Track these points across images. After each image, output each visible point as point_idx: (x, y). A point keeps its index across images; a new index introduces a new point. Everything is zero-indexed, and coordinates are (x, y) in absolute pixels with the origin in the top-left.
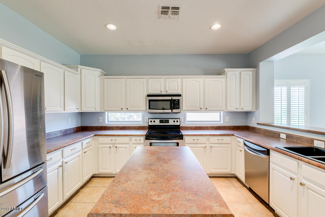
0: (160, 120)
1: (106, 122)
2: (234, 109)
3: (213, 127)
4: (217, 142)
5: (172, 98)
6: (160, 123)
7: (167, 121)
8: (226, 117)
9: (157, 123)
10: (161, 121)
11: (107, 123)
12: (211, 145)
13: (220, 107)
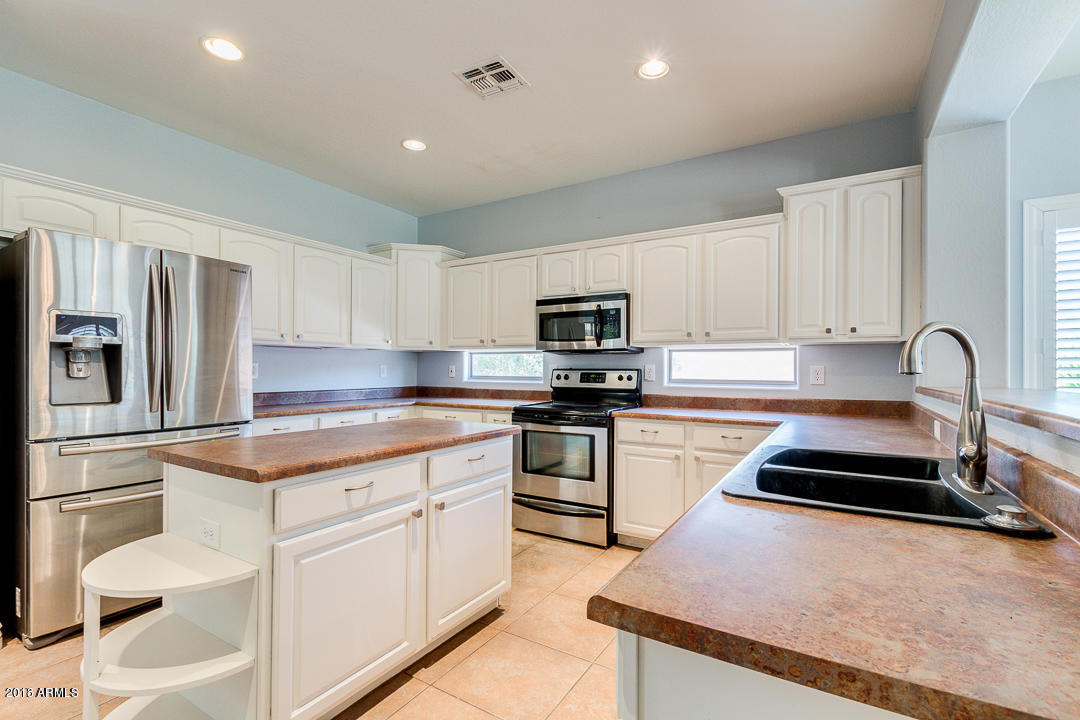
0: (582, 374)
1: (466, 378)
2: (817, 335)
3: (758, 401)
4: (721, 444)
5: (599, 306)
6: (581, 381)
7: (601, 378)
8: (811, 367)
9: (575, 382)
10: (585, 378)
11: (466, 380)
12: (698, 454)
13: (761, 328)
